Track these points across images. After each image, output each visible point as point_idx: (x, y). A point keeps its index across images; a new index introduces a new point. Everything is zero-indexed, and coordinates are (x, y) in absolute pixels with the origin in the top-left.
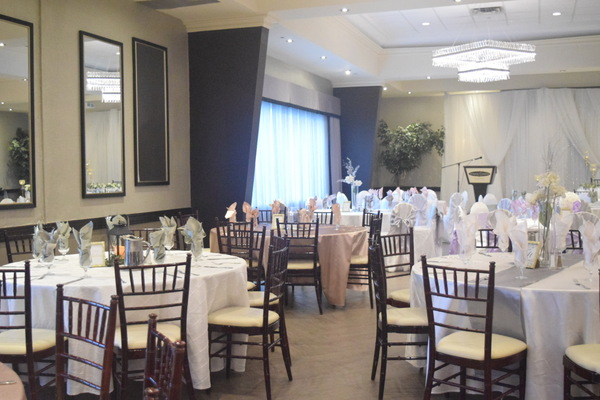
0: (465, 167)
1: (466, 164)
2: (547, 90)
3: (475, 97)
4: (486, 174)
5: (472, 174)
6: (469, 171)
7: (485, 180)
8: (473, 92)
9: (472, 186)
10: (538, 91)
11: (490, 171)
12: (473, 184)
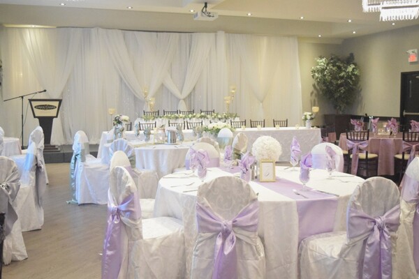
0: (30, 101)
1: (30, 97)
2: (100, 30)
3: (32, 31)
4: (51, 107)
5: (38, 107)
6: (34, 104)
7: (52, 113)
8: (29, 26)
9: (37, 120)
10: (92, 29)
11: (56, 104)
12: (39, 118)
